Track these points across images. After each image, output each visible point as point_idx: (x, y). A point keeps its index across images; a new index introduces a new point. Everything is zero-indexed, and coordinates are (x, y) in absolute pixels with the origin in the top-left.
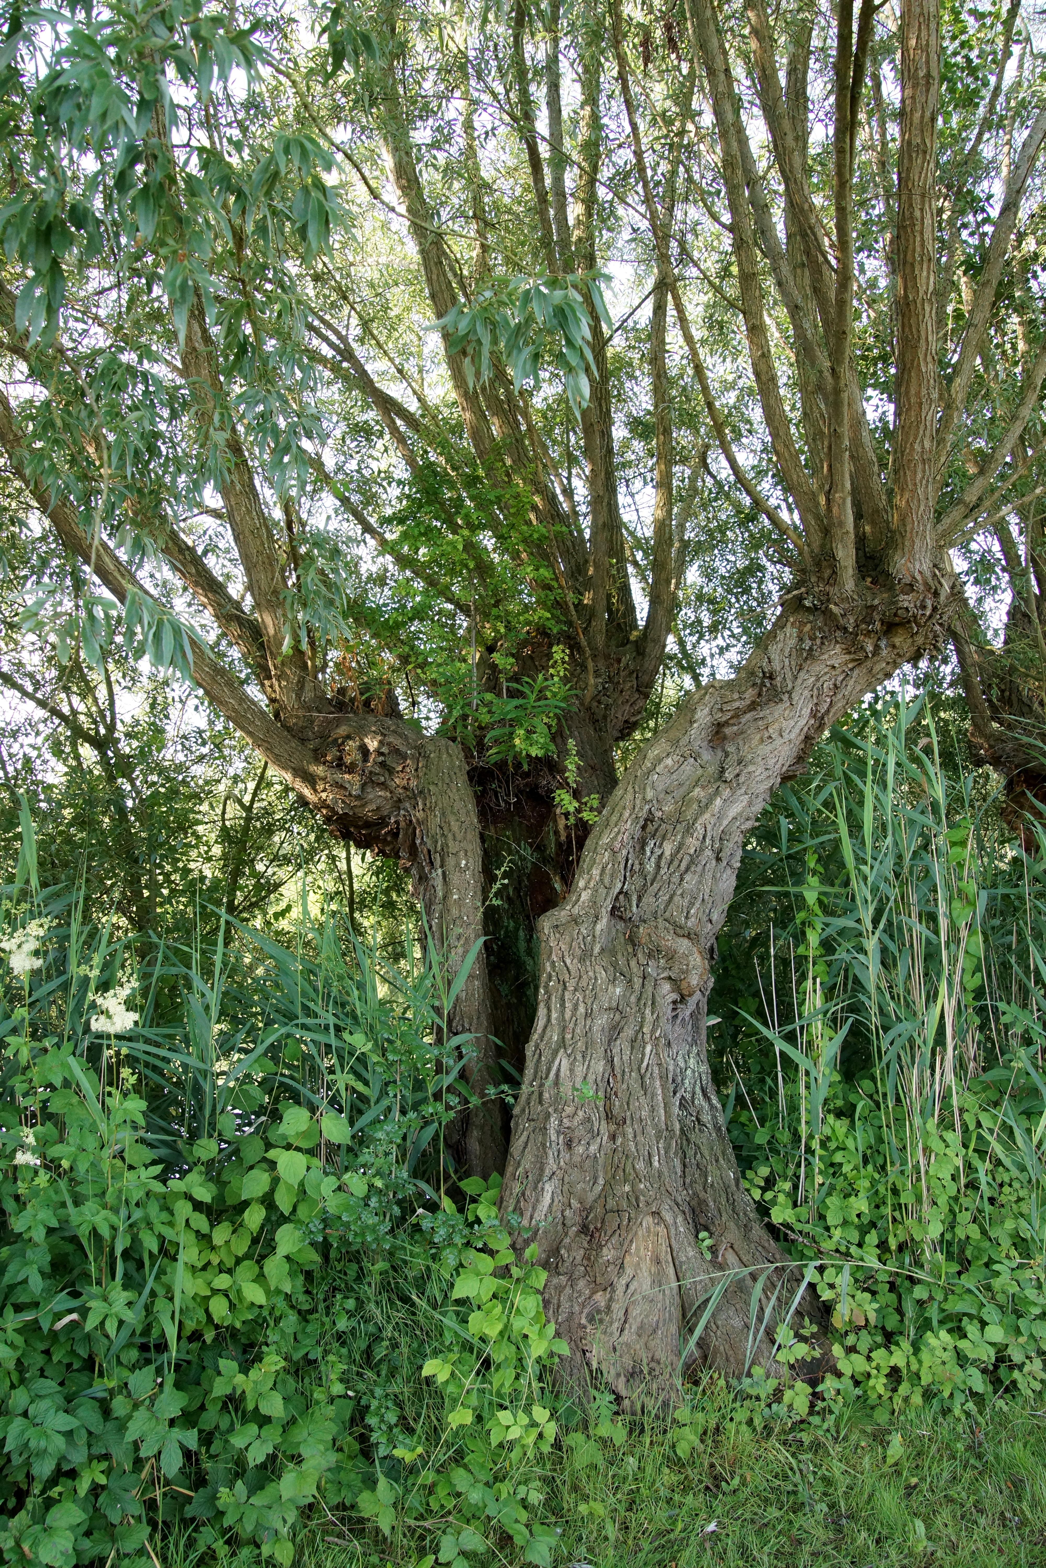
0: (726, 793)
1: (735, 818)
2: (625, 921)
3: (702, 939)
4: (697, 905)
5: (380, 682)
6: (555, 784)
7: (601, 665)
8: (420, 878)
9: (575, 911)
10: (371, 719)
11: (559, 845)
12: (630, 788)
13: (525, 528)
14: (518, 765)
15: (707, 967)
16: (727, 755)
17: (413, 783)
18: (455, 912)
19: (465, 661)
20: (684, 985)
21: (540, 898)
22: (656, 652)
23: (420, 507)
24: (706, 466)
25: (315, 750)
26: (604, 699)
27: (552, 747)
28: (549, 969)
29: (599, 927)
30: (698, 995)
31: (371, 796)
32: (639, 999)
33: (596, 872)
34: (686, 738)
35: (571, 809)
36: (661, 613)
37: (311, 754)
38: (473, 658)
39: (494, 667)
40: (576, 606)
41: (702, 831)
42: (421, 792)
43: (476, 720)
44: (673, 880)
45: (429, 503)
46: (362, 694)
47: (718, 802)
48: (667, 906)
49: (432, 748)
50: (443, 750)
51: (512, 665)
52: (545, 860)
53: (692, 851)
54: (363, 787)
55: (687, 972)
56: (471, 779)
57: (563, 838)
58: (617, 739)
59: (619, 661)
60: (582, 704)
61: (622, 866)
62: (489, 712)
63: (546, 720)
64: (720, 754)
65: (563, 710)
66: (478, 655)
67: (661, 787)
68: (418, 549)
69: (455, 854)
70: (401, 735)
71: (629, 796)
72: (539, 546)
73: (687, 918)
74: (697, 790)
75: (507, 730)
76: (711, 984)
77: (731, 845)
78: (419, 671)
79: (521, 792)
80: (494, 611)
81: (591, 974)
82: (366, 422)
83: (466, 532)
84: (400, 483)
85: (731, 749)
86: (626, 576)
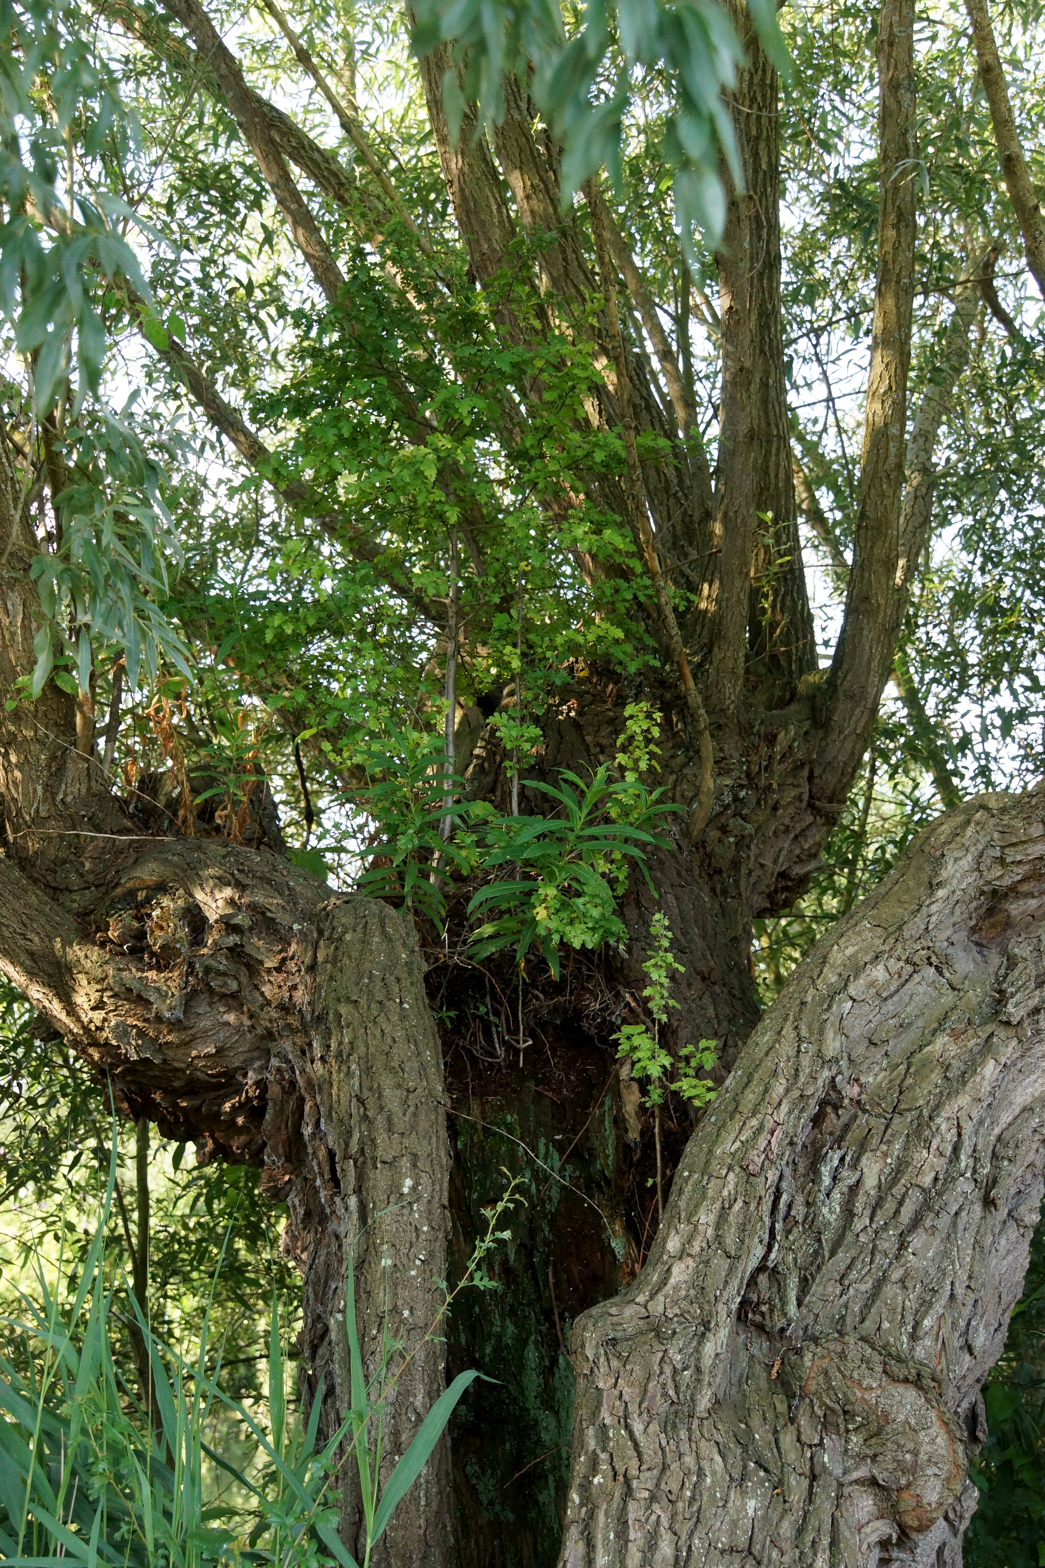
0: (1009, 1050)
1: (1028, 1109)
2: (769, 1335)
3: (950, 1393)
4: (939, 1307)
5: (238, 766)
6: (620, 1011)
7: (733, 748)
8: (308, 1214)
9: (657, 1307)
10: (214, 847)
11: (624, 1149)
12: (788, 1030)
13: (575, 437)
14: (538, 966)
15: (962, 1459)
16: (1012, 962)
17: (301, 996)
18: (383, 1298)
19: (429, 727)
20: (907, 1502)
21: (576, 1270)
22: (858, 722)
23: (342, 379)
24: (990, 296)
25: (83, 915)
26: (734, 823)
27: (617, 926)
28: (592, 1444)
29: (709, 1348)
30: (939, 1531)
31: (205, 1023)
32: (800, 1531)
33: (706, 1218)
34: (919, 922)
35: (655, 1071)
36: (869, 635)
37: (71, 922)
38: (449, 720)
39: (494, 743)
40: (680, 616)
41: (951, 1136)
42: (320, 1019)
43: (450, 861)
44: (883, 1245)
45: (366, 371)
46: (196, 792)
47: (990, 1069)
48: (867, 1307)
49: (347, 920)
50: (374, 927)
51: (533, 741)
52: (591, 1184)
53: (927, 1180)
54: (189, 1000)
55: (914, 1469)
56: (432, 994)
57: (633, 1135)
58: (761, 914)
59: (771, 740)
60: (686, 833)
61: (766, 1206)
62: (479, 843)
63: (603, 866)
64: (995, 960)
65: (642, 846)
66: (459, 714)
67: (857, 1029)
68: (334, 476)
69: (389, 1164)
70: (278, 889)
71: (786, 1048)
72: (603, 478)
73: (914, 1337)
74: (941, 1041)
75: (518, 886)
76: (971, 1503)
77: (1018, 1170)
78: (326, 746)
79: (543, 1025)
80: (499, 621)
81: (689, 1460)
82: (225, 168)
83: (444, 442)
84: (300, 318)
85: (1022, 949)
86: (796, 549)
